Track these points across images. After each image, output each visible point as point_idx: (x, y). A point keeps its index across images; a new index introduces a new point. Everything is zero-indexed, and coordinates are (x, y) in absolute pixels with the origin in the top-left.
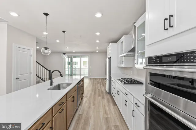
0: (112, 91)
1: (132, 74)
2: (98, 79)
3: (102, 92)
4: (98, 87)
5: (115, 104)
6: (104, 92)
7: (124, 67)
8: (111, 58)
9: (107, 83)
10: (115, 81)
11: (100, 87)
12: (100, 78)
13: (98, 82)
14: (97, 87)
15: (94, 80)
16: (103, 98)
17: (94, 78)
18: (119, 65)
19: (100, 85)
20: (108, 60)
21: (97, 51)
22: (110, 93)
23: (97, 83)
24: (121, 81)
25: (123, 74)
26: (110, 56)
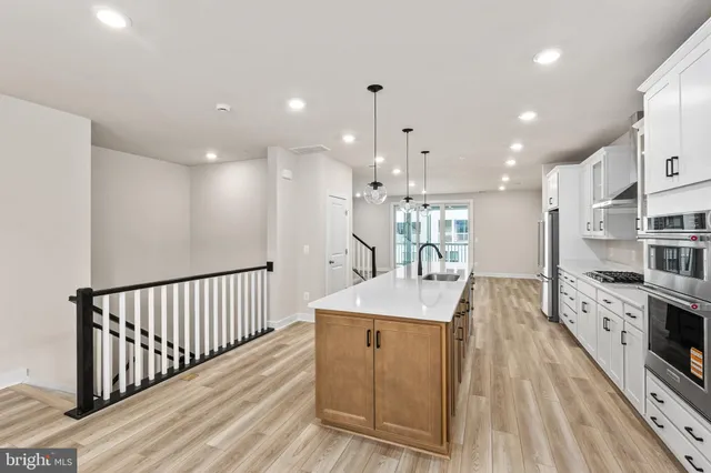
0: (564, 309)
1: (634, 259)
2: (504, 280)
3: (528, 315)
4: (511, 302)
5: (574, 342)
6: (536, 314)
7: (605, 238)
8: (557, 210)
9: (546, 287)
10: (574, 279)
11: (519, 303)
12: (512, 280)
13: (507, 288)
14: (506, 301)
15: (491, 283)
16: (534, 327)
17: (490, 278)
18: (588, 233)
19: (518, 297)
20: (547, 218)
21: (502, 188)
22: (554, 317)
23: (505, 292)
24: (595, 276)
25: (605, 260)
26: (554, 206)
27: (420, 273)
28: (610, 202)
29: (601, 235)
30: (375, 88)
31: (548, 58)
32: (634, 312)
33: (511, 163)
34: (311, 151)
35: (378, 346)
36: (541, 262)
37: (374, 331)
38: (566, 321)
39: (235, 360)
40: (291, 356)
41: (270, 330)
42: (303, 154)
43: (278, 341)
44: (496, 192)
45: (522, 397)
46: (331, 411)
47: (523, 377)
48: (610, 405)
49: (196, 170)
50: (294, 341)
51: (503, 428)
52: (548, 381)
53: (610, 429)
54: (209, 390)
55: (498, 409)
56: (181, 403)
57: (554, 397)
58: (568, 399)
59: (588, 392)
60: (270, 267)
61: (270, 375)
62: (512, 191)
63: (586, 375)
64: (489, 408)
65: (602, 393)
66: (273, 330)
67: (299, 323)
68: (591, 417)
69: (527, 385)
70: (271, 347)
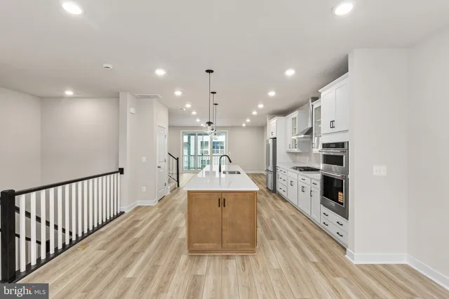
0: (279, 186)
5: (285, 200)
6: (265, 190)
7: (297, 152)
8: (276, 138)
9: (270, 176)
10: (285, 171)
18: (289, 149)
20: (271, 142)
21: (244, 125)
22: (274, 191)
24: (296, 168)
25: (294, 162)
26: (274, 136)
27: (220, 171)
28: (303, 136)
29: (296, 150)
30: (209, 71)
31: (290, 73)
32: (315, 182)
33: (255, 113)
34: (149, 97)
35: (224, 206)
36: (268, 164)
37: (222, 199)
38: (281, 191)
39: (109, 233)
40: (147, 226)
41: (122, 213)
42: (144, 98)
43: (133, 218)
44: (241, 127)
45: (274, 226)
46: (197, 244)
47: (271, 218)
48: (306, 223)
49: (47, 101)
50: (143, 217)
51: (272, 238)
52: (281, 217)
53: (309, 231)
54: (103, 252)
55: (266, 231)
56: (88, 262)
57: (285, 222)
58: (291, 223)
59: (297, 219)
60: (121, 171)
61: (141, 237)
62: (249, 127)
63: (294, 213)
64: (263, 232)
65: (302, 219)
66: (124, 212)
67: (139, 207)
68: (300, 227)
69: (274, 220)
70: (130, 222)
